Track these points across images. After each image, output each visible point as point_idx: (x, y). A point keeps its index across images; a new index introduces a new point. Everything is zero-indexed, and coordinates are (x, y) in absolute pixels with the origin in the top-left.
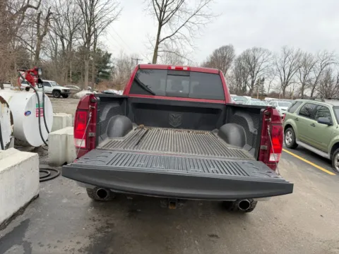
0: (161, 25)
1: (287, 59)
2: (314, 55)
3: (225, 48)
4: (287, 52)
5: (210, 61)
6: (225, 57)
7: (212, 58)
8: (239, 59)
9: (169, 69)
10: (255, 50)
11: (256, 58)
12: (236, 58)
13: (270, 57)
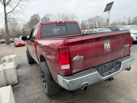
0: (5, 6)
1: (60, 17)
2: (68, 15)
3: (35, 15)
4: (59, 15)
5: (30, 21)
6: (36, 19)
7: (31, 20)
8: (42, 19)
9: (56, 23)
10: (48, 15)
11: (49, 18)
12: (41, 19)
13: (54, 17)
